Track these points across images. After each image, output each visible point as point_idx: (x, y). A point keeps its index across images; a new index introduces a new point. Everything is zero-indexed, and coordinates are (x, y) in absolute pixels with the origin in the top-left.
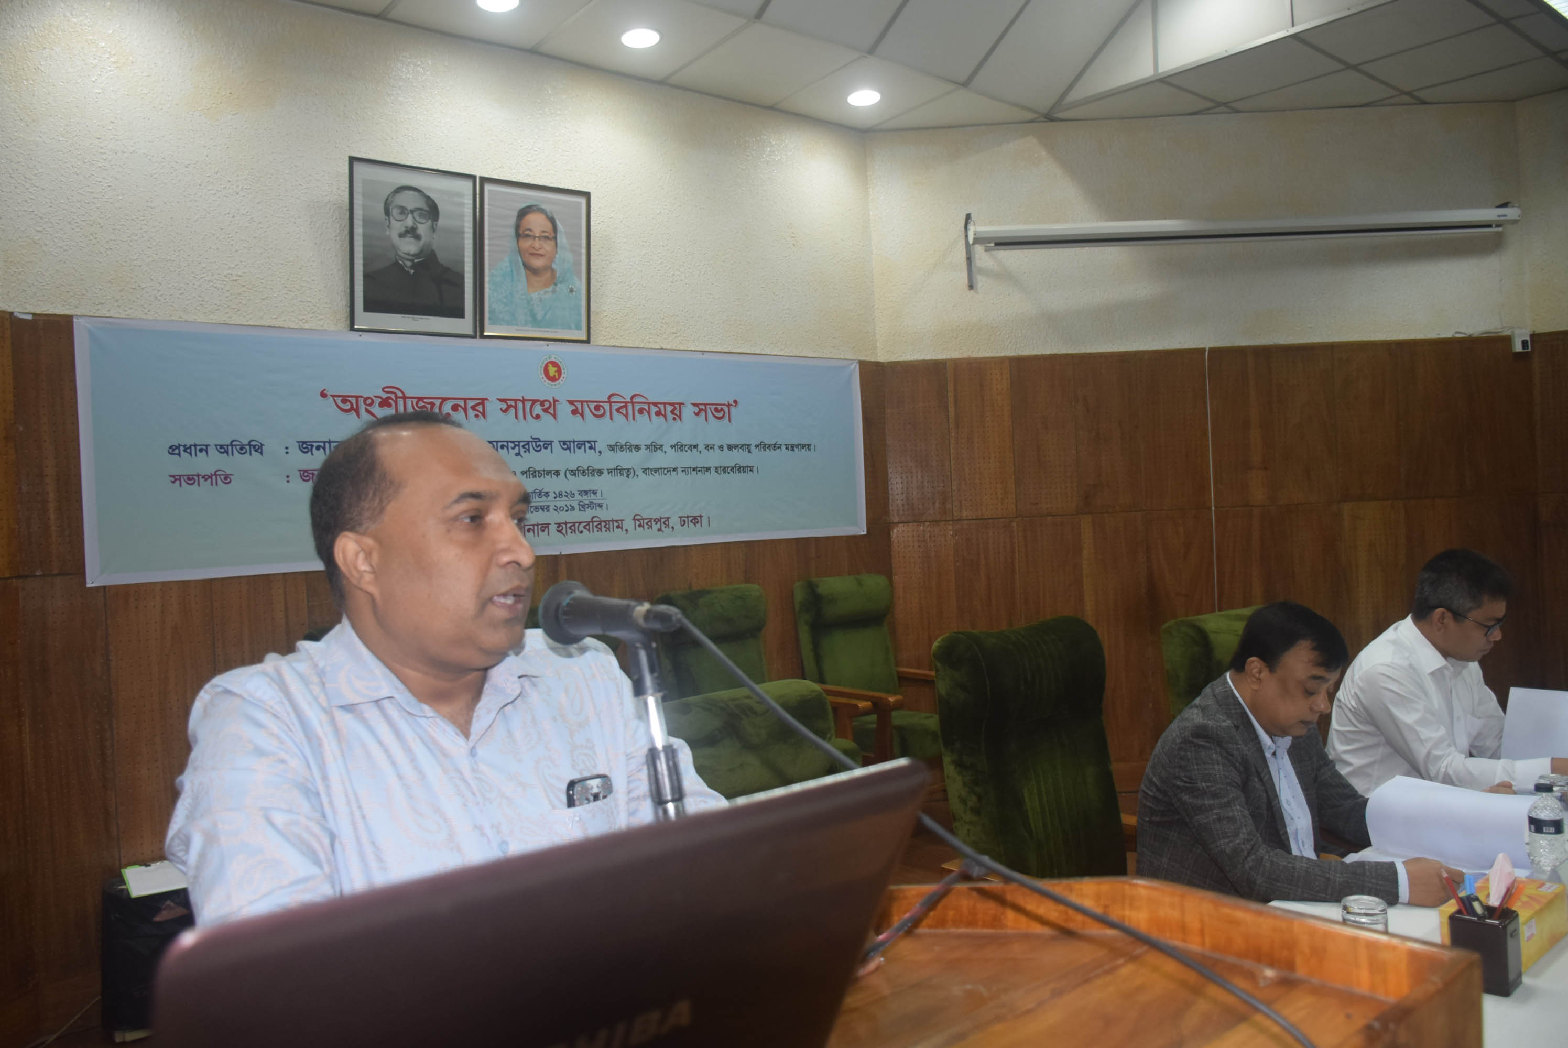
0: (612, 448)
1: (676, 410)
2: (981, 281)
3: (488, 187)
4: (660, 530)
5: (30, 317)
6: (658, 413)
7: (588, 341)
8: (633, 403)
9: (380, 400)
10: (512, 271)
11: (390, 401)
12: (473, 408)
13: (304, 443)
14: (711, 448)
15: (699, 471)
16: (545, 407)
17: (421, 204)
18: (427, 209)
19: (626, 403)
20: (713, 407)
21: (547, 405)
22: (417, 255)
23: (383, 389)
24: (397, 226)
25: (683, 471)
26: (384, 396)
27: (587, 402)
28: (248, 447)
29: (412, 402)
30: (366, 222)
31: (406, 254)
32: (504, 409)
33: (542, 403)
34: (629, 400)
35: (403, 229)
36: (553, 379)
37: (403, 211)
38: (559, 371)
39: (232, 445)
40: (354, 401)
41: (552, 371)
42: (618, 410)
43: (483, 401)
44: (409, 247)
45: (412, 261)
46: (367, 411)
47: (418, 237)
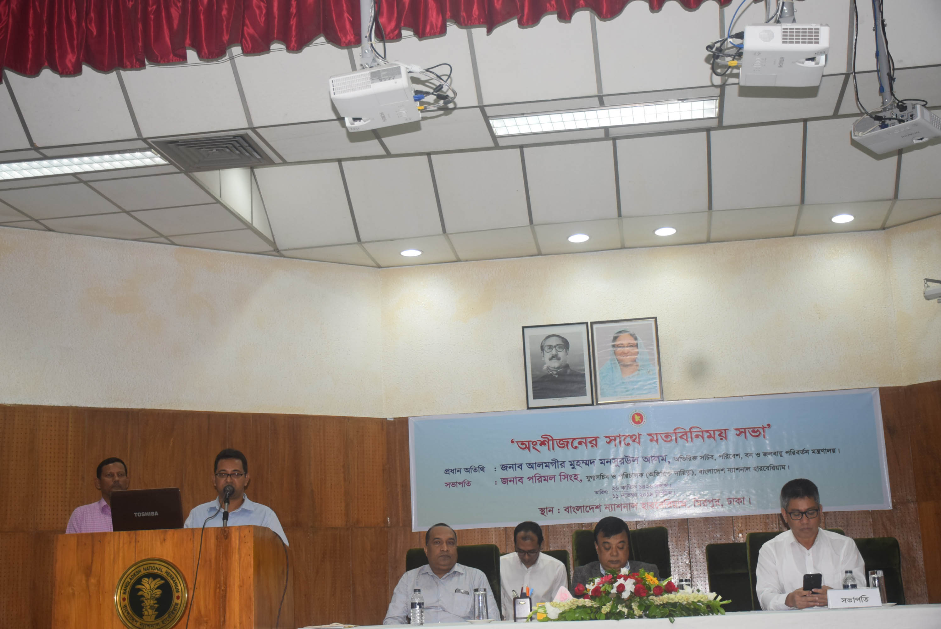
0: (677, 459)
1: (723, 434)
3: (595, 326)
4: (713, 507)
5: (393, 420)
6: (709, 437)
7: (661, 399)
8: (691, 432)
9: (540, 442)
11: (546, 442)
12: (590, 442)
13: (503, 465)
14: (750, 455)
15: (741, 470)
16: (633, 438)
17: (559, 342)
18: (563, 344)
19: (686, 432)
20: (750, 430)
21: (634, 437)
22: (558, 368)
23: (542, 437)
24: (548, 356)
25: (728, 470)
26: (542, 440)
27: (660, 434)
28: (478, 469)
29: (557, 442)
30: (532, 355)
31: (553, 368)
32: (608, 441)
33: (631, 437)
34: (689, 431)
35: (551, 356)
36: (638, 423)
37: (550, 347)
38: (642, 418)
39: (471, 468)
40: (527, 443)
41: (637, 418)
42: (681, 437)
43: (596, 439)
44: (555, 364)
45: (557, 371)
46: (534, 448)
47: (559, 359)
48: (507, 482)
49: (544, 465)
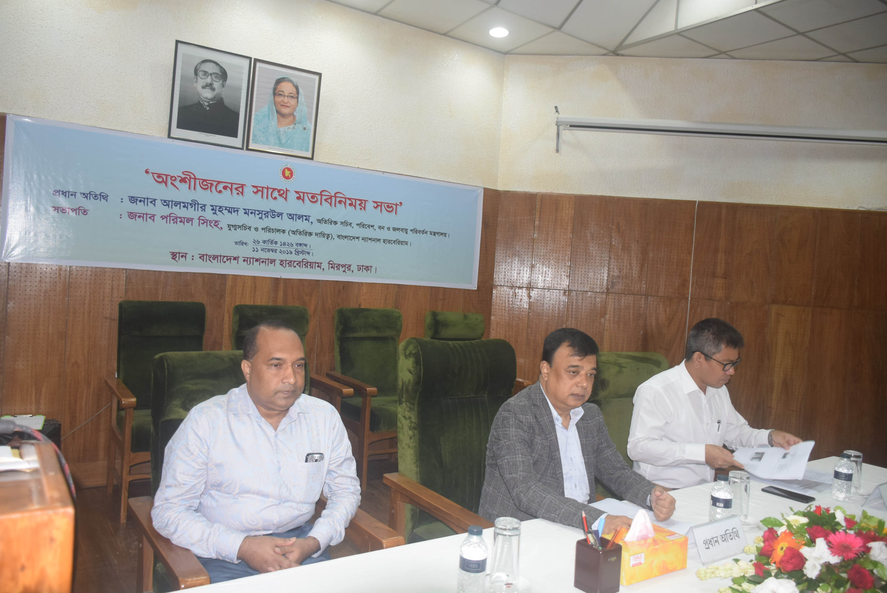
0: (319, 221)
1: (363, 204)
2: (563, 148)
3: (258, 65)
4: (344, 271)
6: (351, 205)
7: (312, 159)
8: (336, 197)
9: (180, 178)
10: (269, 114)
11: (186, 180)
12: (236, 189)
13: (132, 197)
14: (382, 228)
15: (373, 240)
16: (281, 193)
17: (216, 70)
18: (220, 74)
19: (332, 196)
20: (386, 205)
21: (282, 192)
22: (212, 100)
23: (183, 173)
24: (201, 82)
25: (362, 239)
26: (183, 176)
27: (307, 193)
28: (99, 196)
29: (199, 181)
30: (183, 78)
31: (205, 98)
32: (255, 191)
33: (279, 191)
34: (334, 195)
35: (205, 84)
36: (287, 178)
37: (206, 73)
38: (292, 174)
39: (90, 194)
40: (164, 177)
41: (287, 173)
42: (326, 200)
43: (242, 186)
44: (208, 94)
45: (208, 102)
46: (172, 184)
47: (213, 89)
48: (135, 217)
49: (182, 205)
